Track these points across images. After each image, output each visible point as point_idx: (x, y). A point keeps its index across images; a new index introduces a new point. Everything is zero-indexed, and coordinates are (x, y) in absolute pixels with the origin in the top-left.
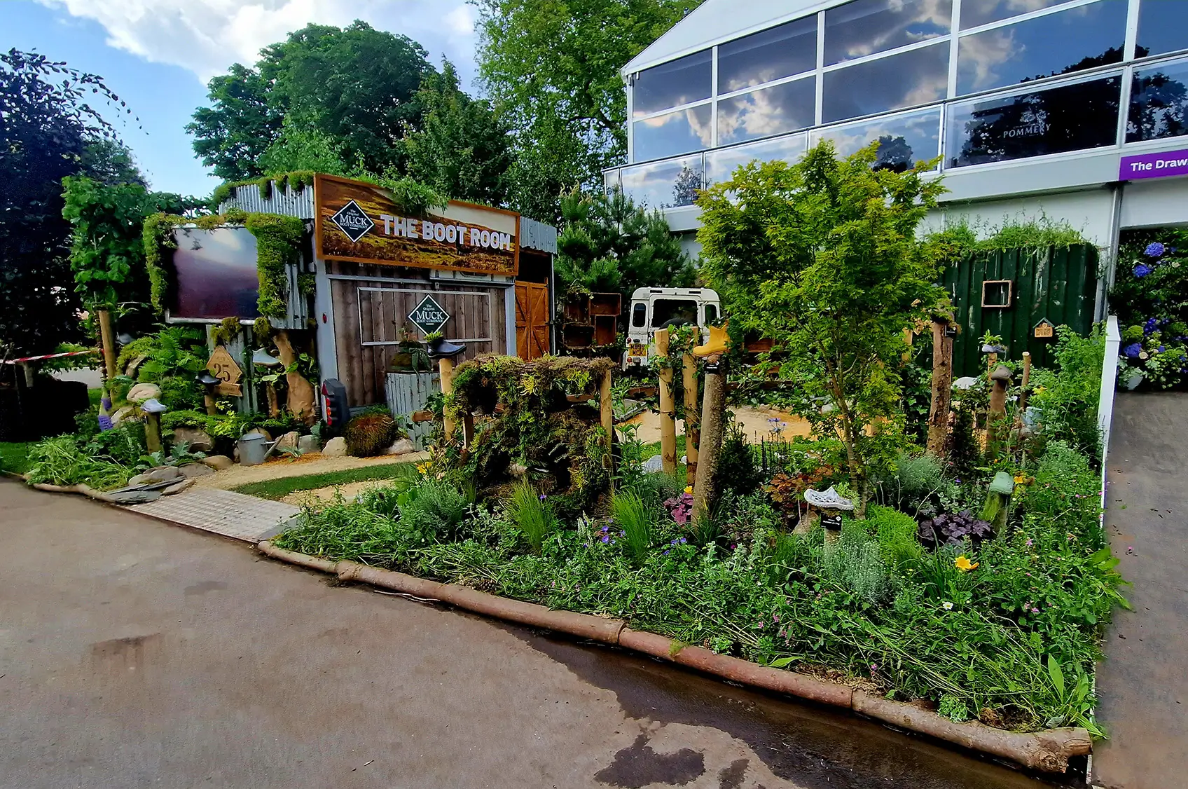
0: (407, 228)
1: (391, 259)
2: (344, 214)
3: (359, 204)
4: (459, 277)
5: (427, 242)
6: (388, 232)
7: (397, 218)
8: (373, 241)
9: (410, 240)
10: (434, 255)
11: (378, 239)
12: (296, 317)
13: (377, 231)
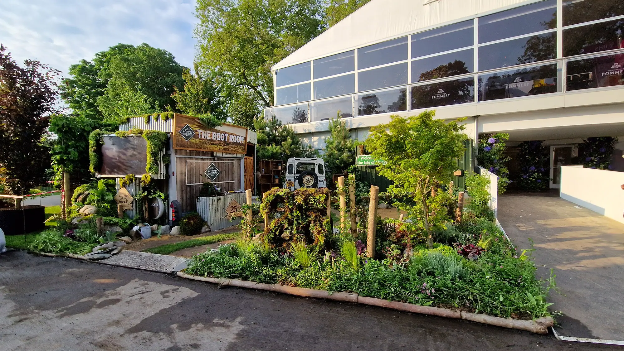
0: (206, 135)
1: (201, 148)
2: (184, 130)
3: (190, 125)
4: (225, 155)
5: (213, 141)
6: (200, 137)
7: (203, 131)
8: (194, 141)
9: (208, 140)
10: (216, 146)
11: (196, 140)
12: (161, 174)
13: (196, 136)
